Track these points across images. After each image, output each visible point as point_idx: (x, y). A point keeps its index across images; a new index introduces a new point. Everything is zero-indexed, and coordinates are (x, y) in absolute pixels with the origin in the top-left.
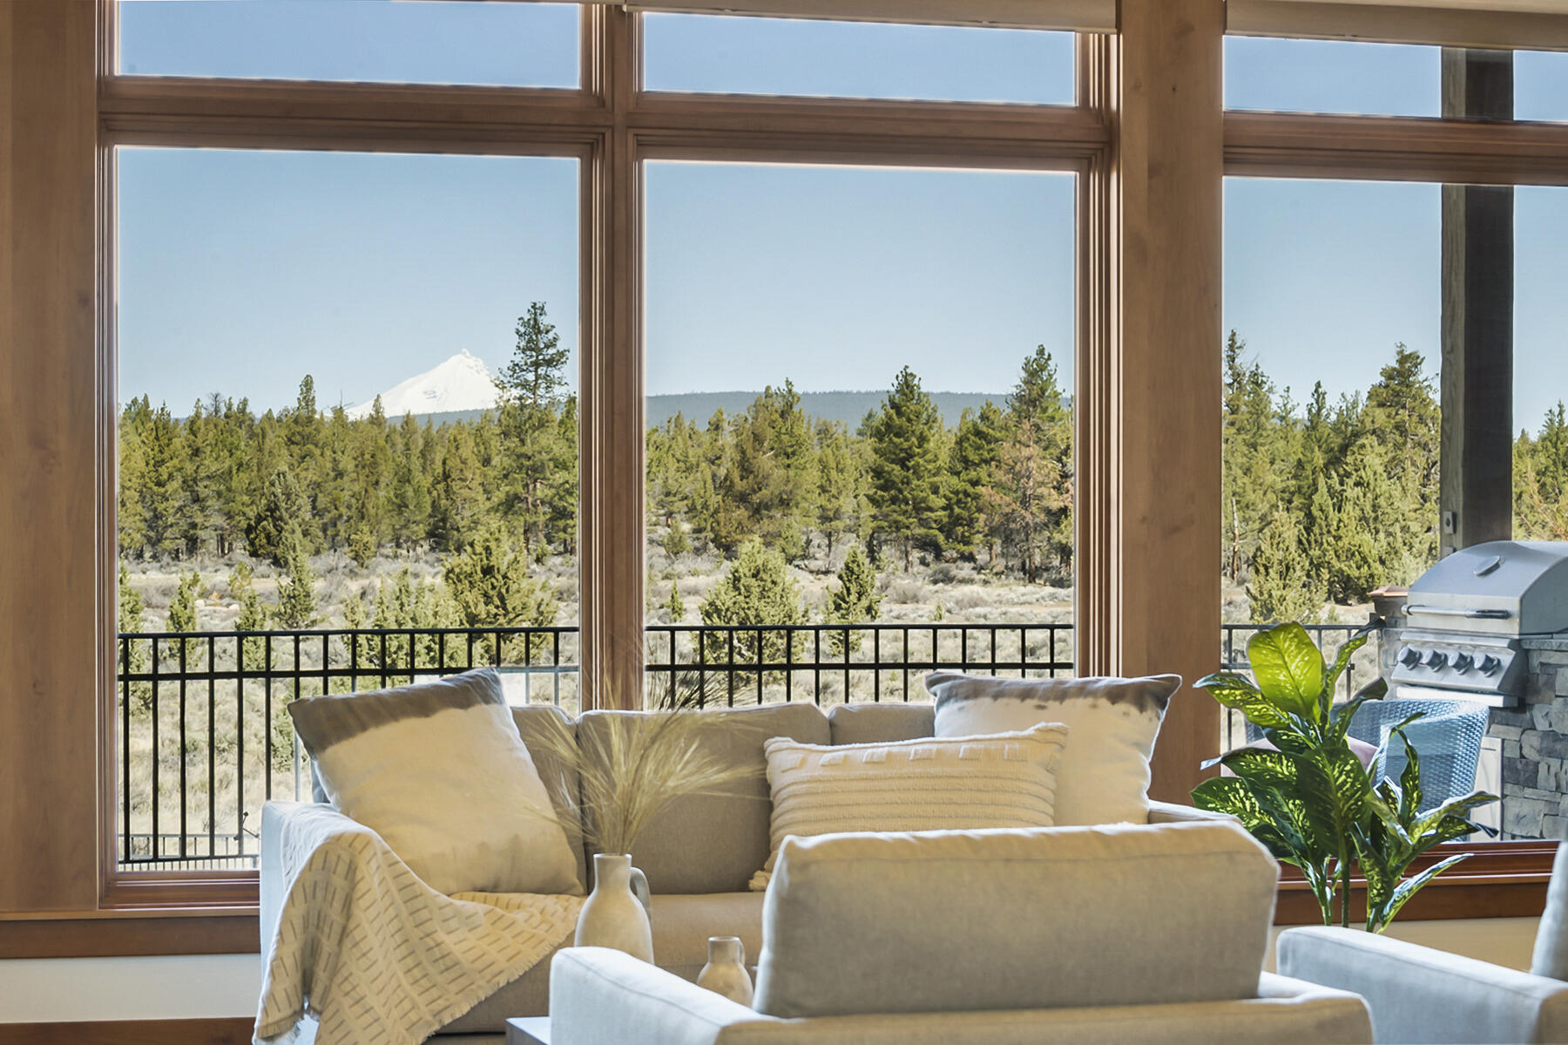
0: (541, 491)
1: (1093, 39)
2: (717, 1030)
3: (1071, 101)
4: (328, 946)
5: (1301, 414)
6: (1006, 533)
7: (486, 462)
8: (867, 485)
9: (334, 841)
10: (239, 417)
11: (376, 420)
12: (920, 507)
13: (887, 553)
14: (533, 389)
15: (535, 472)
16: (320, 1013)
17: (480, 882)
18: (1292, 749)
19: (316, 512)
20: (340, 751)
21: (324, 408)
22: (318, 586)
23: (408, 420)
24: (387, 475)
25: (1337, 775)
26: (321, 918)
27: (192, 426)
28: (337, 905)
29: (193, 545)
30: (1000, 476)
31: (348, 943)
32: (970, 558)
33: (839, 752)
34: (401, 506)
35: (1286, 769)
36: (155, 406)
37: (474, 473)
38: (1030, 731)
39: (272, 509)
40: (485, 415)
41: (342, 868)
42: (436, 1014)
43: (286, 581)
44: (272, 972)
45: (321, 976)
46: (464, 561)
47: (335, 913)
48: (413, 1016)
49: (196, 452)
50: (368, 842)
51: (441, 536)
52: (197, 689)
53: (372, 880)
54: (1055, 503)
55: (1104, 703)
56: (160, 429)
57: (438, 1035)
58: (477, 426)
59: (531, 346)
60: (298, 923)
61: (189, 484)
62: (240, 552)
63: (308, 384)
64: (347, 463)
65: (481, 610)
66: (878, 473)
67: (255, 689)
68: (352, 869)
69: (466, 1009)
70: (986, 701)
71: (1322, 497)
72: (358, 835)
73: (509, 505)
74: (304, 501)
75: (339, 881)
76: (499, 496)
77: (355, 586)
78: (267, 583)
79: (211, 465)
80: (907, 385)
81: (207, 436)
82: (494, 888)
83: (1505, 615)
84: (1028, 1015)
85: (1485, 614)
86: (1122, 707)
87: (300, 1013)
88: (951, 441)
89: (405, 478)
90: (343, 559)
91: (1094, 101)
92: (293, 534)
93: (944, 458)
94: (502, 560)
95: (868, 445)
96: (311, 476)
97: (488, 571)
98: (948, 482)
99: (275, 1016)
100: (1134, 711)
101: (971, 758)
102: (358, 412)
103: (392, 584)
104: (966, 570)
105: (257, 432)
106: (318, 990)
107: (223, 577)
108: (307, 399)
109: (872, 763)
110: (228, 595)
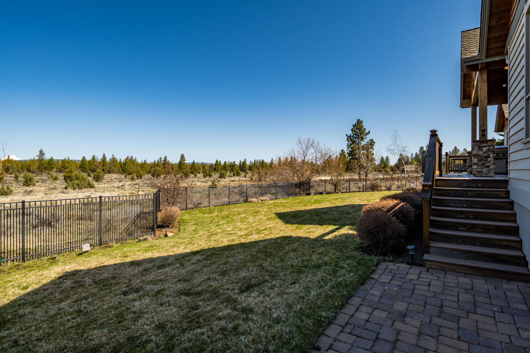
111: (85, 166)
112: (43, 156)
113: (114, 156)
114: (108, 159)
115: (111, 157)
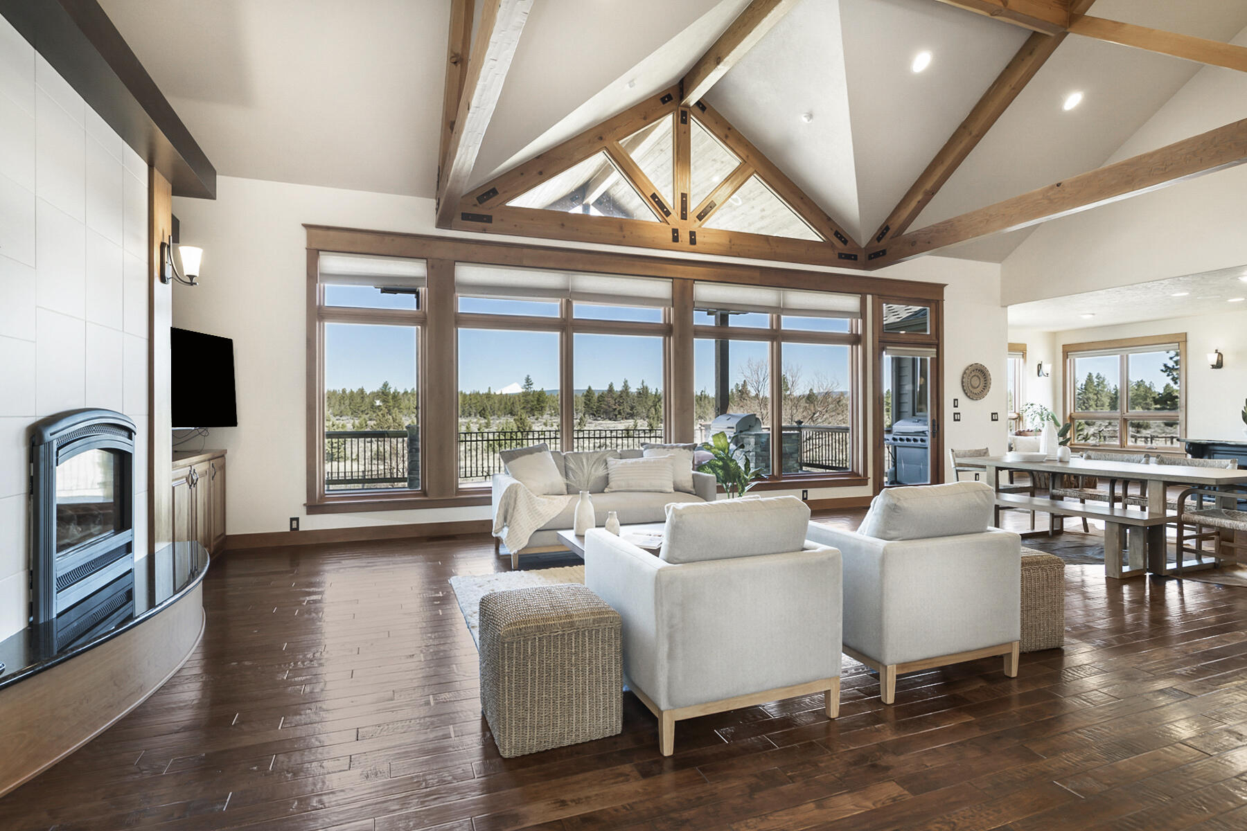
0: (530, 406)
1: (667, 309)
2: (657, 570)
3: (662, 322)
4: (510, 511)
5: (654, 393)
6: (606, 412)
7: (520, 401)
8: (583, 405)
9: (512, 485)
10: (478, 393)
11: (501, 394)
12: (592, 408)
13: (586, 415)
14: (528, 389)
15: (528, 402)
16: (509, 527)
17: (545, 493)
18: (721, 459)
19: (491, 409)
20: (512, 463)
21: (492, 392)
22: (491, 421)
23: (507, 394)
24: (503, 404)
25: (732, 465)
26: (509, 504)
27: (470, 395)
28: (513, 500)
29: (470, 415)
30: (606, 403)
31: (515, 510)
32: (600, 417)
33: (624, 461)
34: (505, 408)
35: (720, 463)
36: (463, 392)
37: (518, 403)
38: (667, 456)
39: (484, 409)
40: (520, 393)
41: (514, 492)
42: (536, 526)
43: (486, 421)
44: (497, 517)
45: (509, 518)
46: (516, 417)
47: (512, 503)
48: (531, 527)
49: (471, 399)
50: (520, 485)
51: (512, 413)
52: (474, 443)
53: (521, 495)
54: (615, 407)
55: (682, 449)
56: (465, 396)
57: (537, 531)
58: (518, 395)
59: (527, 382)
60: (503, 505)
61: (469, 405)
62: (478, 416)
63: (489, 388)
64: (496, 402)
65: (520, 425)
66: (585, 403)
67: (479, 443)
68: (516, 492)
69: (543, 524)
70: (655, 449)
71: (658, 406)
72: (517, 484)
73: (524, 408)
74: (489, 407)
75: (513, 495)
76: (522, 406)
77: (498, 422)
78: (483, 421)
79: (473, 401)
80: (590, 388)
81: (472, 397)
82: (548, 494)
83: (733, 428)
84: (747, 560)
85: (729, 428)
86: (686, 450)
87: (503, 527)
88: (597, 397)
89: (506, 403)
90: (496, 417)
91: (667, 322)
92: (487, 413)
93: (596, 400)
94: (523, 417)
95: (583, 398)
96: (490, 403)
97: (521, 419)
98: (596, 404)
99: (497, 528)
100: (688, 451)
101: (654, 462)
102: (498, 393)
103: (505, 421)
104: (600, 418)
105: (481, 396)
106: (508, 521)
107: (475, 420)
108: (489, 391)
109: (632, 463)
110: (476, 423)
111: (592, 405)
112: (531, 388)
113: (645, 384)
114: (633, 389)
115: (640, 386)
